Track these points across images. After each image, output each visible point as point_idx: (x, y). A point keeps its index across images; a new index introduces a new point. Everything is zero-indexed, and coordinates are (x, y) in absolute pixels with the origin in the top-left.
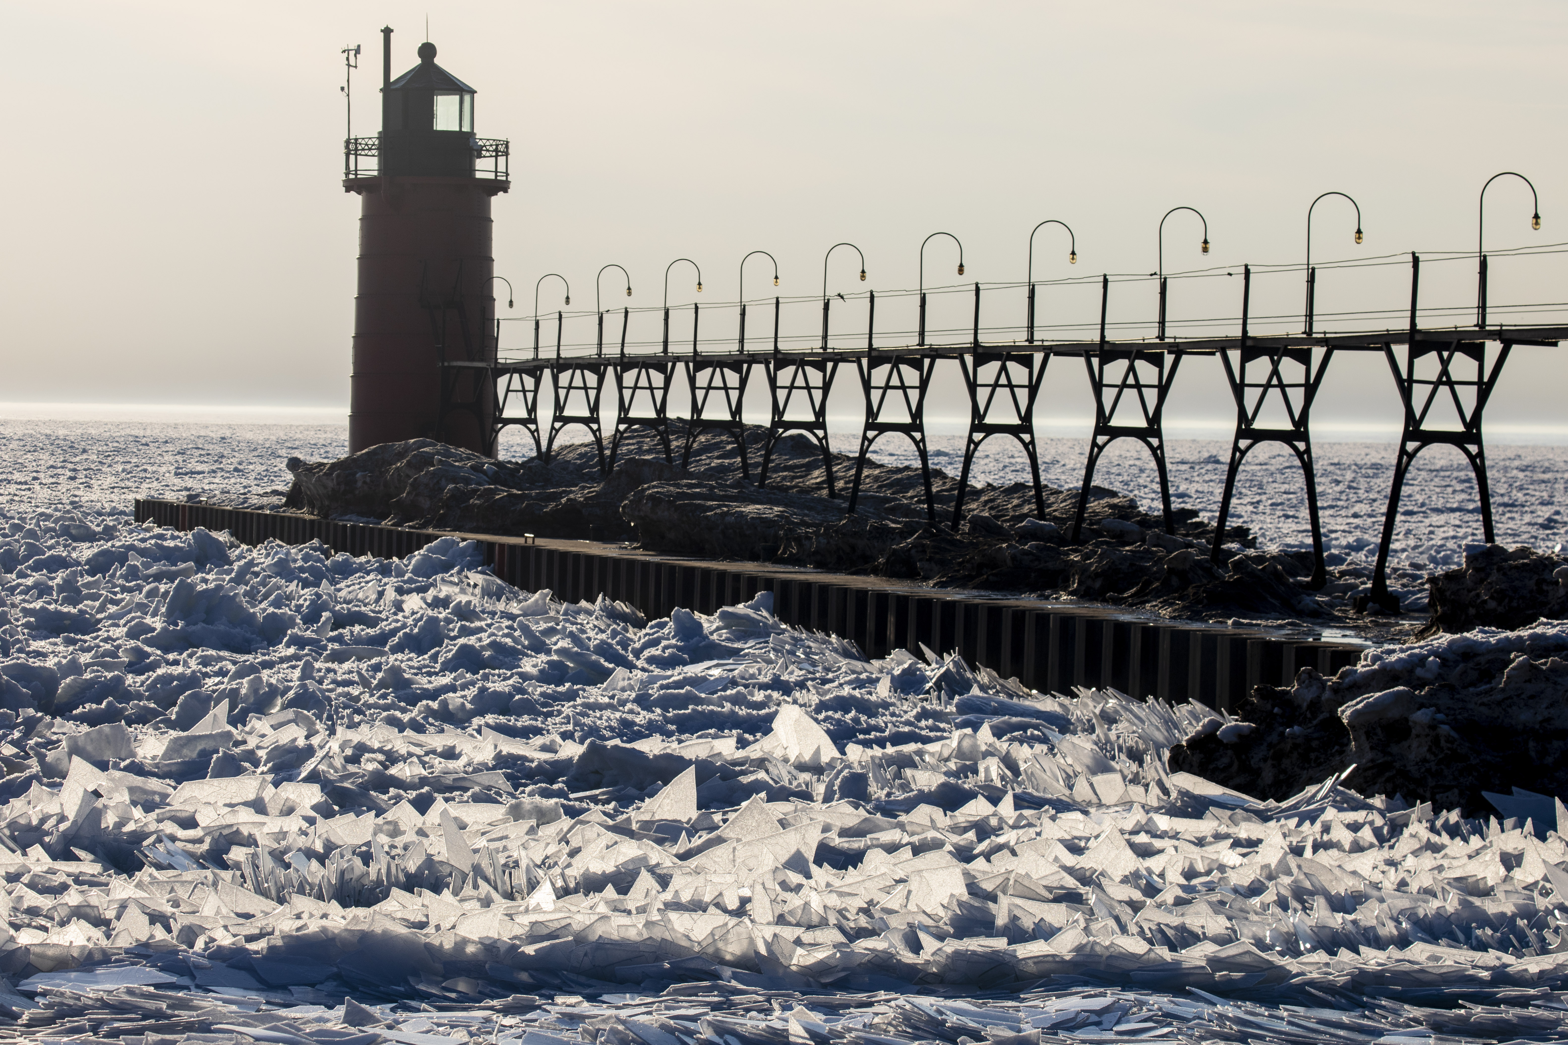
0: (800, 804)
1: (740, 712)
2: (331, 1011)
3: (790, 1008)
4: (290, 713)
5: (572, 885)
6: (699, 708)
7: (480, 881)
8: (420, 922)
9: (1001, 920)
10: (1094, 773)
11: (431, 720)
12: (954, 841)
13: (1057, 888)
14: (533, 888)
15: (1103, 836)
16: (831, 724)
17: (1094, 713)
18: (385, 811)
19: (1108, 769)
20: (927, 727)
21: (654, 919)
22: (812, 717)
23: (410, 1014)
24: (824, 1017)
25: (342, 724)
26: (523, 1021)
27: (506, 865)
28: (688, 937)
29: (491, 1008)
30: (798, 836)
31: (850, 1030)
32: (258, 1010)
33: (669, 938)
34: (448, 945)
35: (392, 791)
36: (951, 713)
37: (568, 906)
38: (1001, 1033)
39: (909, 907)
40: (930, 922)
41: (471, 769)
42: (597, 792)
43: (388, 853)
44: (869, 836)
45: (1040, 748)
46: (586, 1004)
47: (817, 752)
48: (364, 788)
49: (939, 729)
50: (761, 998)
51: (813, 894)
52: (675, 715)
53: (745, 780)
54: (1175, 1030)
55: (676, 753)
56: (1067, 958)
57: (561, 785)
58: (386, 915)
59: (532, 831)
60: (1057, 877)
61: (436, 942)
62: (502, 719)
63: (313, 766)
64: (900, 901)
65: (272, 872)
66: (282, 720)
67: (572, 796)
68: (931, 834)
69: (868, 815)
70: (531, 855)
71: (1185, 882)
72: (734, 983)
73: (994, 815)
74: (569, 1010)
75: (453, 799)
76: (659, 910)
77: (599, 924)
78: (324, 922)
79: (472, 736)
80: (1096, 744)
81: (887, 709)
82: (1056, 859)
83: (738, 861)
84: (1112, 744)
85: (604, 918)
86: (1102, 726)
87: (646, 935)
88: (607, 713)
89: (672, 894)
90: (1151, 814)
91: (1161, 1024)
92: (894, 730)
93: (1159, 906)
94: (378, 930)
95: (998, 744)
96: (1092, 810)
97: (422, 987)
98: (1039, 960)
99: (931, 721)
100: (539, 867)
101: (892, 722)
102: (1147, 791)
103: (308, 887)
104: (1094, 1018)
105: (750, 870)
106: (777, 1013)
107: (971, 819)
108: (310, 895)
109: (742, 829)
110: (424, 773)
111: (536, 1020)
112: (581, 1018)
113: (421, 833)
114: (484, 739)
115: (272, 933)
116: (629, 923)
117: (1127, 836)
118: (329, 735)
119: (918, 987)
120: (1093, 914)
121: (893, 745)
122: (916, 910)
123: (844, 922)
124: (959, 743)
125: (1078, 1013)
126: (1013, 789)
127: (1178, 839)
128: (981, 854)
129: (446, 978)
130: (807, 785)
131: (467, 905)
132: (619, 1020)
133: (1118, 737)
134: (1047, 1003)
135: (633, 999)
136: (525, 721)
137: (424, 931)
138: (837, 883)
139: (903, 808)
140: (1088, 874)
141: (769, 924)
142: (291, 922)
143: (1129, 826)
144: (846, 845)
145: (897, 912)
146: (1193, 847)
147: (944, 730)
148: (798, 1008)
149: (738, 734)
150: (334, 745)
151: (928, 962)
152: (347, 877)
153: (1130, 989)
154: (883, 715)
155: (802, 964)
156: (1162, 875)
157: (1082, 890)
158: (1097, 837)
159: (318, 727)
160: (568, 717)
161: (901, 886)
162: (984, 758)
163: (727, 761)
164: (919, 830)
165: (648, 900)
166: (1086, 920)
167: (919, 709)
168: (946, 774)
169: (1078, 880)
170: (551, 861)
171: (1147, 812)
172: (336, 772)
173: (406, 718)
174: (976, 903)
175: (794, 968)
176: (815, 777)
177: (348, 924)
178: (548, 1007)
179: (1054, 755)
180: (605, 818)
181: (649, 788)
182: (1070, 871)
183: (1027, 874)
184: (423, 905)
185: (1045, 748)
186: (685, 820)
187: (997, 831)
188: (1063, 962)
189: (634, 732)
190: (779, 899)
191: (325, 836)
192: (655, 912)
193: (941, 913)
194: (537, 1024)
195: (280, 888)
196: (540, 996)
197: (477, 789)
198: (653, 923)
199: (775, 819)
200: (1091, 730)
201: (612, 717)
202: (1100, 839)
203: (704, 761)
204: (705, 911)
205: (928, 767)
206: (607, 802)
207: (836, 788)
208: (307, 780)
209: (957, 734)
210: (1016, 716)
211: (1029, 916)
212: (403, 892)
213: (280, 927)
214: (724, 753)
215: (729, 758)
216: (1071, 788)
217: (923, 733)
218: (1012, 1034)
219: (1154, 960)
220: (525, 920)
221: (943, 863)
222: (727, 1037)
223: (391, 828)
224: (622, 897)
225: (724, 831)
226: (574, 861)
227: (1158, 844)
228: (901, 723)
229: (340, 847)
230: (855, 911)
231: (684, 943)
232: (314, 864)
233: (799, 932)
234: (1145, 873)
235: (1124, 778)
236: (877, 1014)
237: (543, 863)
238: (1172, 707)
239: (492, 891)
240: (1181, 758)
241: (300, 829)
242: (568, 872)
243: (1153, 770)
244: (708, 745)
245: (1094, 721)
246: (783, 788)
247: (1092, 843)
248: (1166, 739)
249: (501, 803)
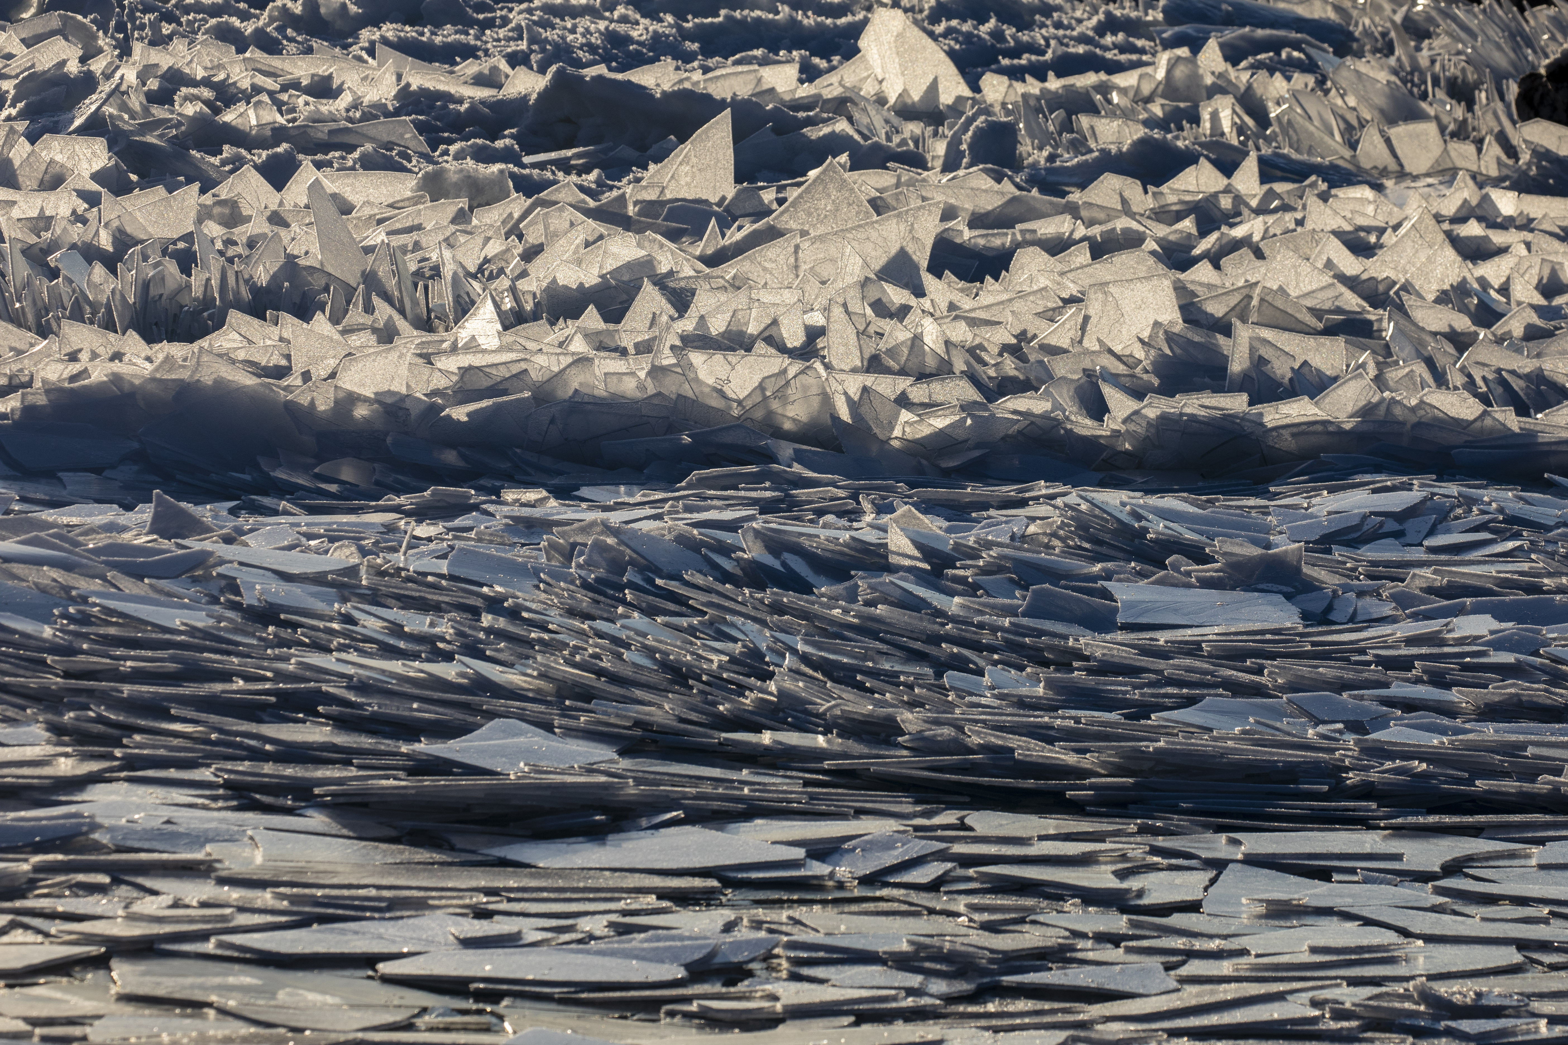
0: (906, 174)
1: (806, 22)
2: (130, 514)
3: (891, 509)
4: (54, 19)
5: (529, 307)
6: (737, 14)
7: (376, 301)
8: (276, 367)
9: (1238, 365)
10: (1392, 121)
11: (289, 32)
12: (1161, 234)
13: (1330, 312)
14: (465, 312)
15: (1407, 226)
16: (957, 41)
17: (1393, 22)
18: (216, 184)
19: (1414, 115)
20: (1115, 46)
21: (665, 362)
22: (924, 30)
23: (260, 519)
24: (945, 524)
25: (141, 39)
26: (449, 530)
27: (418, 274)
28: (721, 393)
29: (397, 509)
30: (902, 227)
31: (989, 545)
32: (7, 512)
33: (690, 394)
34: (324, 403)
35: (228, 151)
36: (1155, 23)
37: (521, 341)
38: (1237, 550)
39: (1086, 343)
40: (1121, 369)
41: (358, 115)
42: (569, 153)
43: (221, 253)
44: (1019, 226)
45: (1302, 80)
46: (553, 503)
47: (933, 87)
48: (181, 144)
49: (1134, 49)
50: (841, 493)
51: (928, 322)
52: (697, 26)
53: (815, 133)
54: (1526, 545)
55: (700, 89)
56: (1347, 426)
57: (508, 141)
58: (220, 356)
59: (461, 217)
60: (1330, 293)
61: (304, 400)
62: (410, 32)
63: (93, 108)
64: (1071, 334)
65: (28, 284)
66: (40, 31)
67: (527, 160)
68: (1122, 223)
69: (1018, 193)
70: (460, 257)
71: (1543, 302)
72: (797, 468)
73: (1227, 190)
74: (526, 512)
75: (329, 164)
76: (673, 348)
77: (573, 371)
78: (117, 367)
79: (359, 59)
80: (1395, 72)
81: (1048, 15)
82: (1329, 264)
83: (804, 267)
84: (1422, 74)
85: (582, 361)
86: (1405, 44)
87: (651, 390)
88: (584, 22)
89: (695, 321)
90: (1488, 189)
91: (1503, 535)
92: (1062, 50)
93: (1499, 341)
94: (207, 378)
95: (1232, 74)
96: (1389, 183)
97: (281, 474)
98: (1300, 430)
99: (1121, 36)
100: (474, 276)
101: (1056, 37)
102: (1479, 151)
103: (88, 309)
104: (1392, 526)
105: (823, 283)
106: (869, 518)
107: (1188, 198)
108: (92, 323)
109: (810, 214)
110: (281, 120)
111: (470, 529)
112: (546, 525)
113: (277, 219)
114: (380, 65)
115: (29, 384)
116: (624, 369)
117: (1446, 226)
118: (120, 57)
119: (1101, 475)
120: (1390, 355)
121: (1059, 75)
122: (1097, 348)
123: (978, 367)
124: (1169, 72)
125: (1365, 517)
126: (1258, 149)
127: (1532, 231)
128: (1205, 255)
129: (321, 460)
130: (916, 143)
131: (356, 340)
132: (608, 529)
133: (1433, 62)
134: (1314, 501)
135: (631, 494)
136: (448, 35)
137: (285, 382)
138: (966, 304)
139: (1075, 180)
140: (1381, 288)
141: (854, 370)
142: (61, 366)
143: (1450, 207)
144: (982, 242)
145: (1065, 351)
146: (1556, 244)
147: (1142, 51)
148: (903, 509)
149: (802, 57)
150: (129, 74)
151: (1116, 434)
152: (153, 292)
153: (1451, 479)
154: (1043, 25)
155: (909, 437)
156: (1504, 290)
157: (1372, 315)
158: (1396, 227)
159: (100, 42)
160: (519, 28)
161: (1071, 310)
162: (1210, 97)
163: (783, 102)
164: (1102, 216)
165: (656, 331)
166: (1378, 364)
167: (1101, 16)
168: (1146, 123)
169: (1365, 298)
170: (494, 267)
171: (1481, 186)
172: (132, 117)
173: (249, 28)
174: (1197, 337)
175: (895, 444)
176: (930, 129)
177: (157, 370)
178: (491, 508)
179: (1327, 92)
180: (583, 196)
181: (655, 147)
182: (1352, 283)
183: (1281, 288)
184: (281, 339)
185: (1311, 80)
186: (714, 199)
187: (1231, 218)
188: (1341, 433)
189: (629, 54)
190: (871, 329)
191: (115, 224)
192: (667, 351)
193: (1139, 353)
194: (473, 535)
195: (42, 311)
196: (479, 489)
197: (369, 147)
198: (664, 370)
199: (864, 198)
200: (1388, 49)
201: (593, 27)
202: (1402, 231)
203: (746, 102)
204: (749, 349)
205: (1114, 113)
206: (585, 170)
207: (964, 147)
208: (83, 131)
209: (1164, 58)
210: (1263, 27)
211: (1283, 358)
212: (248, 318)
213: (42, 374)
214: (780, 89)
215: (787, 98)
216: (1353, 145)
217: (1109, 55)
218: (1255, 551)
219: (1492, 431)
220: (452, 364)
221: (1142, 271)
222: (786, 556)
223: (227, 211)
224: (611, 326)
225: (780, 218)
226: (532, 268)
227: (1498, 238)
228: (1072, 38)
229: (142, 242)
230: (996, 350)
231: (715, 402)
232: (99, 271)
233: (903, 383)
234: (1476, 286)
235: (1442, 129)
236: (1033, 519)
237: (481, 269)
238: (1522, 10)
239: (396, 317)
240: (1537, 96)
241: (74, 212)
242: (522, 285)
243: (1489, 117)
244: (752, 76)
245: (1393, 34)
246: (877, 146)
247: (1388, 238)
248: (1513, 64)
249: (409, 171)
